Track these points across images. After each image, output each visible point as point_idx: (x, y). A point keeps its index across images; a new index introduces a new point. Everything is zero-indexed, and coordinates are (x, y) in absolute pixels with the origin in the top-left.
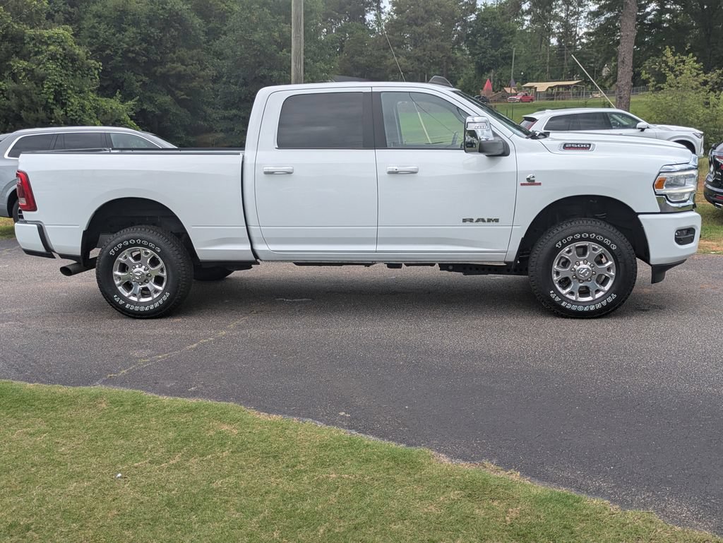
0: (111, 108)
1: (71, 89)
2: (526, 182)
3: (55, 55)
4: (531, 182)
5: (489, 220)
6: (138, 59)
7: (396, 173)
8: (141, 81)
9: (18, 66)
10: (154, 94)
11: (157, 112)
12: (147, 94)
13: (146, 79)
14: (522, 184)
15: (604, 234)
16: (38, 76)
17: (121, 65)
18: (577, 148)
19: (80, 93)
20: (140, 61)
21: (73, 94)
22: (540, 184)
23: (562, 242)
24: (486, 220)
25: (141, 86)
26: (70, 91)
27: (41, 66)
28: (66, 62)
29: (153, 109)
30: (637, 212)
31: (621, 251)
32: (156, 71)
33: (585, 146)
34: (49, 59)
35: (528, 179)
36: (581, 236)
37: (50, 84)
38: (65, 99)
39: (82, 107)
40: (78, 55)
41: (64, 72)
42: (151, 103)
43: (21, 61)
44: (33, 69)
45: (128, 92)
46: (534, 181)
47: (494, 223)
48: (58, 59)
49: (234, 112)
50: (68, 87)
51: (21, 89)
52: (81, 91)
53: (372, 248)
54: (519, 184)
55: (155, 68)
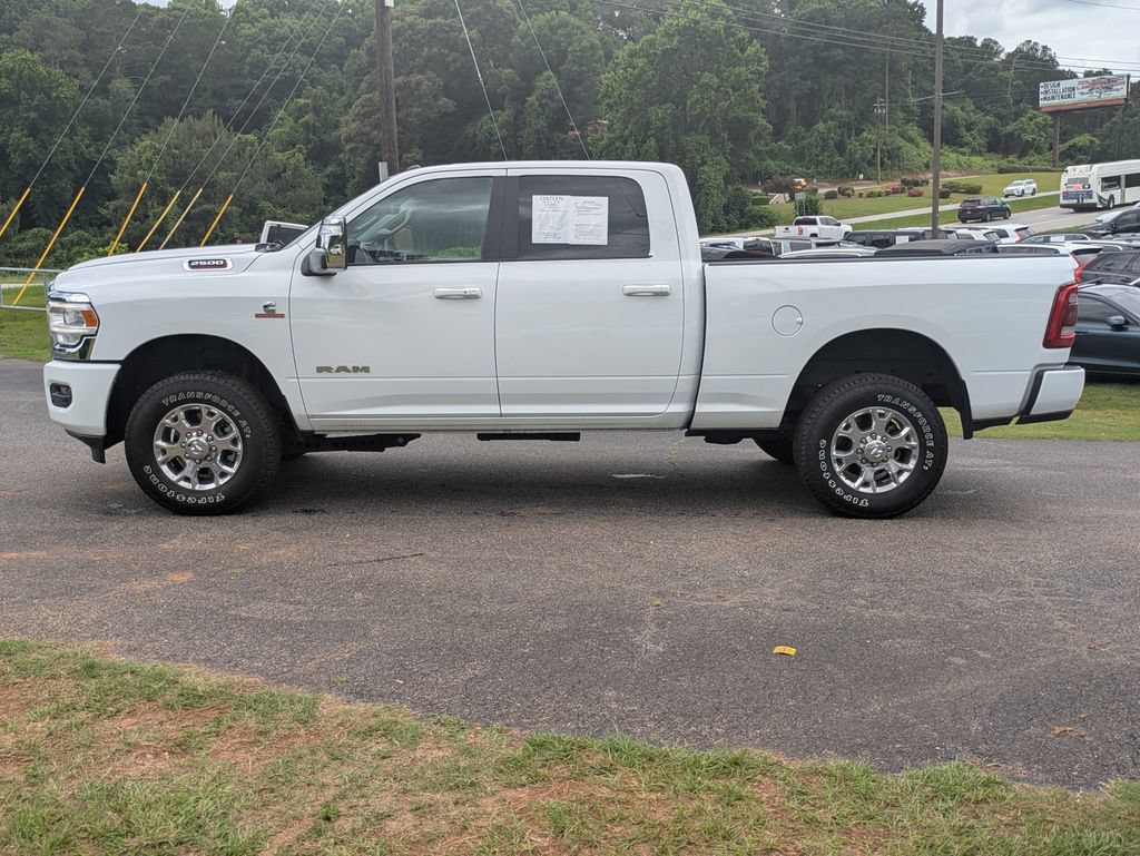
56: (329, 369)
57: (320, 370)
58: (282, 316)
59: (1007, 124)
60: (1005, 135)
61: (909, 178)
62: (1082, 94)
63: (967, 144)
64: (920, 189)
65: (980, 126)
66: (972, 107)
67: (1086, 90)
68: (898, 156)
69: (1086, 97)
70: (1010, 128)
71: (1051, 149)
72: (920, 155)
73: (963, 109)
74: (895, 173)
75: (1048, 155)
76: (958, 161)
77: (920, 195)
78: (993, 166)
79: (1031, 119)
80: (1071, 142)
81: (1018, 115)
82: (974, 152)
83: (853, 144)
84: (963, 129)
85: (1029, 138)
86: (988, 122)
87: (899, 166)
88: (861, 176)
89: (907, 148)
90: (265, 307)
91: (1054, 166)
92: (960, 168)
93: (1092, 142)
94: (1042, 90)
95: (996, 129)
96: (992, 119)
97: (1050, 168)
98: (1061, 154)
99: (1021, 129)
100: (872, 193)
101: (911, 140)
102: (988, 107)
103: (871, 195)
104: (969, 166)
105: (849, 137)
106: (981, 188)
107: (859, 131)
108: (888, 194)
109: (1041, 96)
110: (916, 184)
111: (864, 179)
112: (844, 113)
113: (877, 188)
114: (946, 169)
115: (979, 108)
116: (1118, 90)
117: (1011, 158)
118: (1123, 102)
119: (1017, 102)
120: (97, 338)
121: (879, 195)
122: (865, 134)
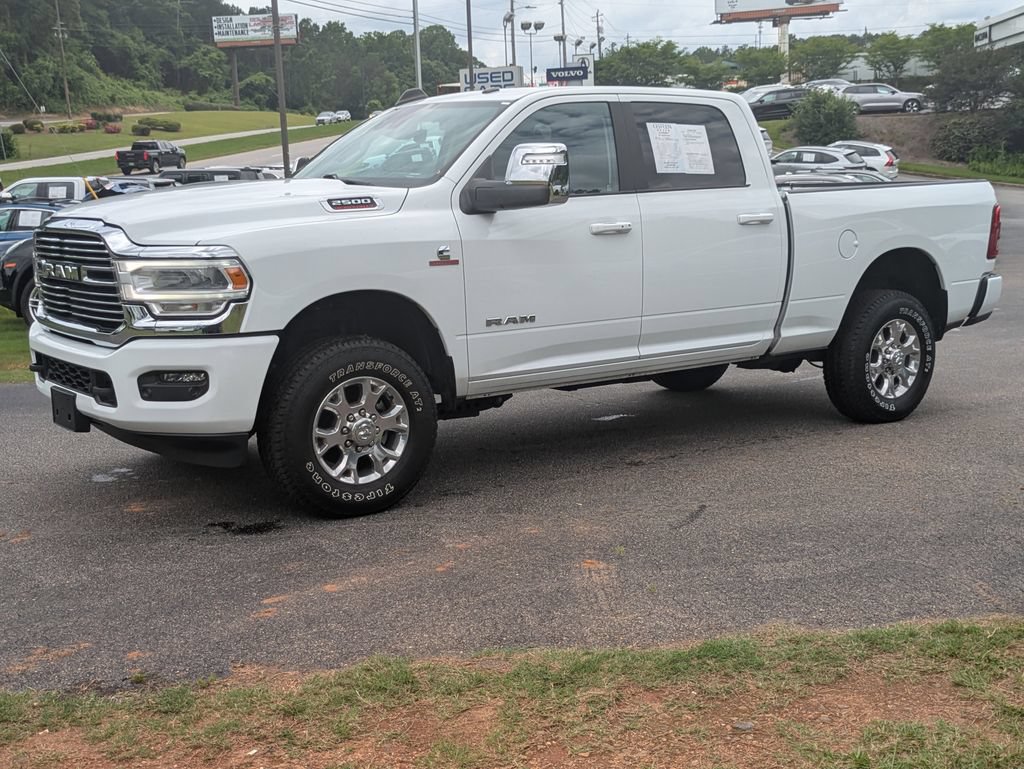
56: (498, 322)
57: (489, 323)
58: (456, 262)
59: (180, 58)
60: (181, 70)
61: (100, 112)
62: (255, 31)
63: (143, 77)
64: (118, 124)
65: (154, 59)
66: (143, 38)
67: (258, 28)
68: (80, 88)
69: (259, 34)
70: (185, 62)
71: (228, 86)
72: (103, 87)
73: (133, 38)
74: (80, 106)
75: (227, 93)
76: (143, 96)
77: (116, 131)
78: (178, 102)
79: (205, 54)
80: (248, 80)
81: (190, 50)
82: (153, 87)
83: (27, 71)
84: (136, 60)
85: (206, 73)
86: (162, 55)
87: (83, 99)
88: (43, 108)
89: (88, 77)
90: (441, 252)
91: (236, 105)
92: (148, 103)
93: (267, 80)
94: (215, 24)
95: (170, 63)
96: (166, 52)
97: (233, 105)
98: (241, 91)
99: (197, 63)
100: (64, 127)
101: (90, 70)
102: (159, 38)
103: (63, 130)
104: (156, 102)
105: (22, 63)
106: (179, 125)
107: (32, 58)
108: (82, 129)
109: (215, 31)
110: (109, 118)
111: (47, 112)
112: (13, 35)
113: (70, 123)
114: (133, 104)
115: (149, 39)
116: (288, 30)
117: (193, 94)
118: (294, 42)
119: (188, 36)
120: (250, 303)
121: (73, 130)
122: (40, 61)
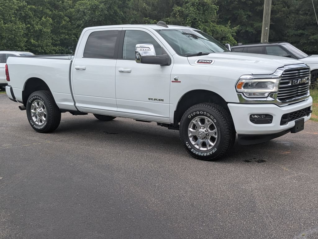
0: (221, 31)
1: (200, 21)
2: (174, 80)
3: (194, 4)
4: (176, 80)
5: (159, 100)
6: (247, 2)
7: (122, 72)
8: (248, 14)
9: (176, 10)
10: (254, 22)
11: (254, 32)
12: (250, 22)
13: (250, 13)
14: (173, 82)
15: (211, 113)
16: (185, 14)
17: (237, 6)
18: (205, 63)
19: (206, 23)
20: (248, 4)
21: (201, 24)
22: (180, 82)
23: (191, 115)
24: (158, 100)
25: (247, 18)
26: (199, 22)
27: (187, 9)
28: (200, 6)
29: (252, 31)
30: (226, 101)
31: (218, 123)
32: (256, 9)
33: (209, 62)
34: (191, 5)
35: (175, 79)
36: (200, 113)
37: (190, 19)
38: (197, 26)
39: (204, 30)
40: (206, 2)
41: (198, 12)
42: (252, 27)
43: (178, 7)
44: (183, 11)
45: (239, 21)
46: (177, 80)
47: (162, 101)
48: (195, 5)
49: (301, 31)
50: (199, 20)
51: (177, 21)
52: (207, 22)
53: (115, 109)
54: (171, 82)
55: (256, 7)
